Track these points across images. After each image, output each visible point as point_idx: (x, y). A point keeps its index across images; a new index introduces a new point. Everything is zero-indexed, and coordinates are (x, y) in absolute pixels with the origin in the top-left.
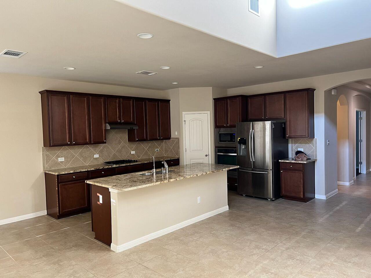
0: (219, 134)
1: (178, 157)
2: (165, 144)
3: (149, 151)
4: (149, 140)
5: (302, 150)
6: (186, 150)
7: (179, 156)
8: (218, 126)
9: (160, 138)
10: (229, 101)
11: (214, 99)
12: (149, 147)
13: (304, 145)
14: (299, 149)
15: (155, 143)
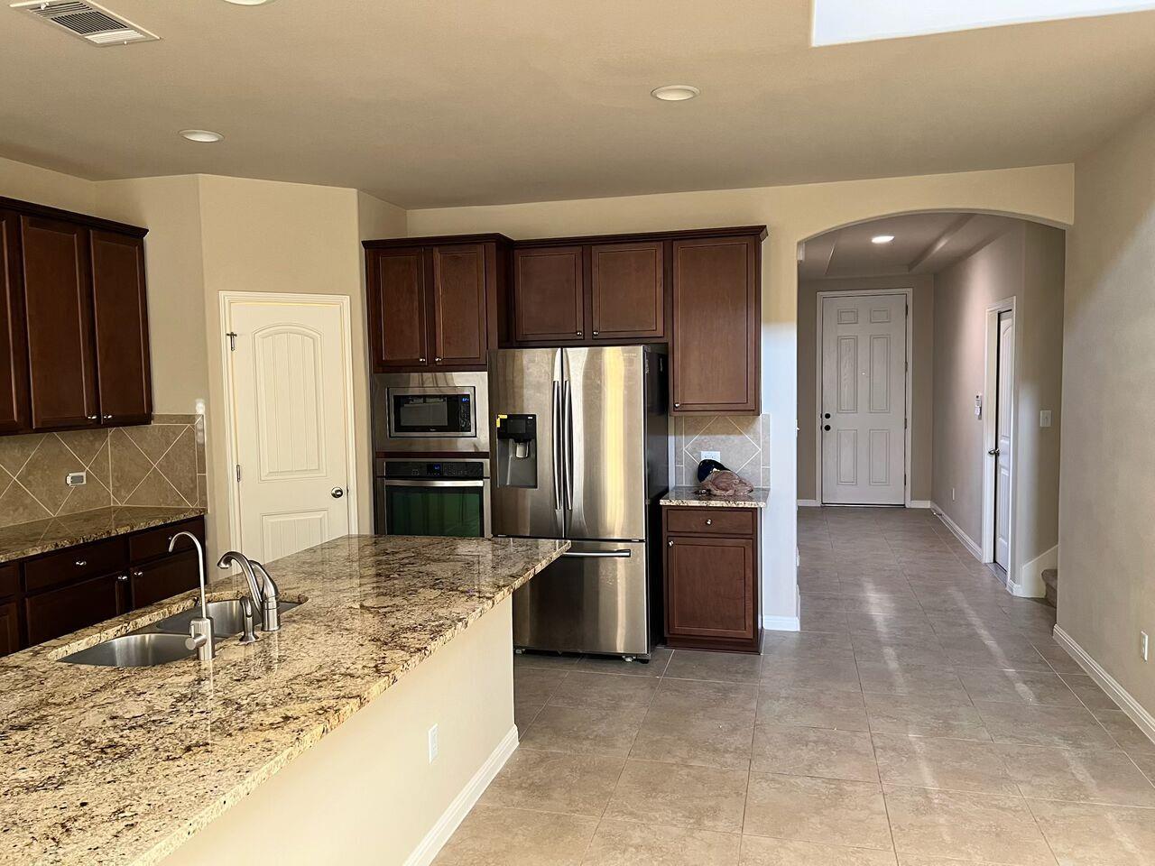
0: (396, 398)
1: (197, 505)
2: (113, 445)
3: (28, 484)
4: (38, 431)
5: (716, 456)
6: (238, 474)
7: (205, 503)
8: (386, 361)
9: (99, 417)
10: (437, 256)
11: (365, 243)
12: (33, 466)
13: (723, 437)
14: (706, 455)
15: (65, 445)
